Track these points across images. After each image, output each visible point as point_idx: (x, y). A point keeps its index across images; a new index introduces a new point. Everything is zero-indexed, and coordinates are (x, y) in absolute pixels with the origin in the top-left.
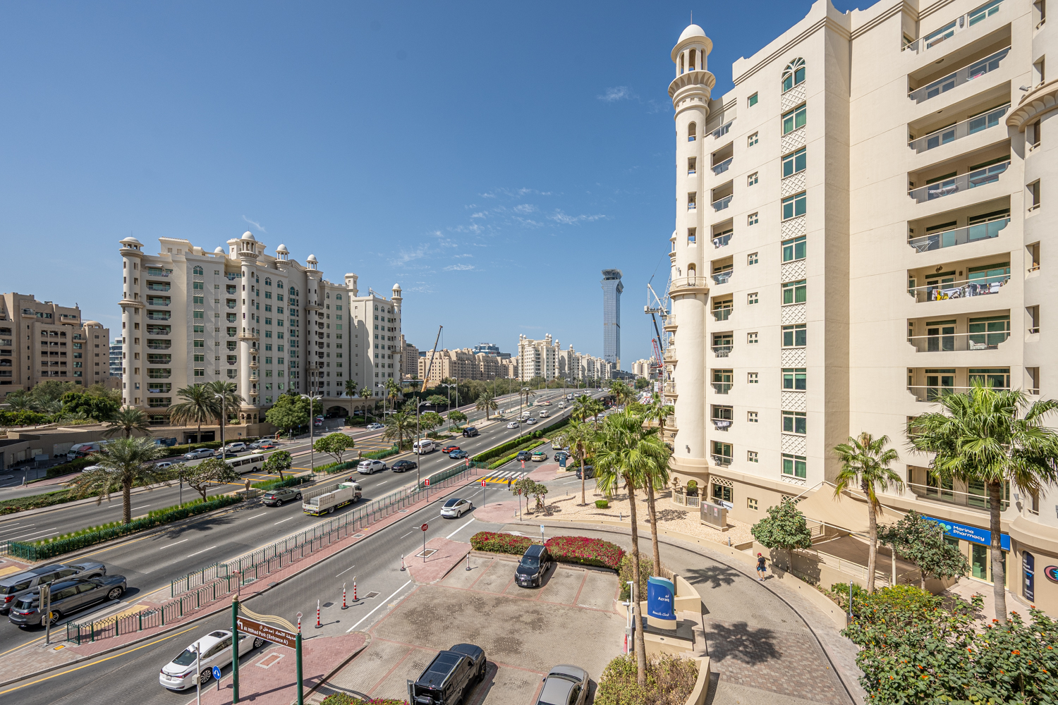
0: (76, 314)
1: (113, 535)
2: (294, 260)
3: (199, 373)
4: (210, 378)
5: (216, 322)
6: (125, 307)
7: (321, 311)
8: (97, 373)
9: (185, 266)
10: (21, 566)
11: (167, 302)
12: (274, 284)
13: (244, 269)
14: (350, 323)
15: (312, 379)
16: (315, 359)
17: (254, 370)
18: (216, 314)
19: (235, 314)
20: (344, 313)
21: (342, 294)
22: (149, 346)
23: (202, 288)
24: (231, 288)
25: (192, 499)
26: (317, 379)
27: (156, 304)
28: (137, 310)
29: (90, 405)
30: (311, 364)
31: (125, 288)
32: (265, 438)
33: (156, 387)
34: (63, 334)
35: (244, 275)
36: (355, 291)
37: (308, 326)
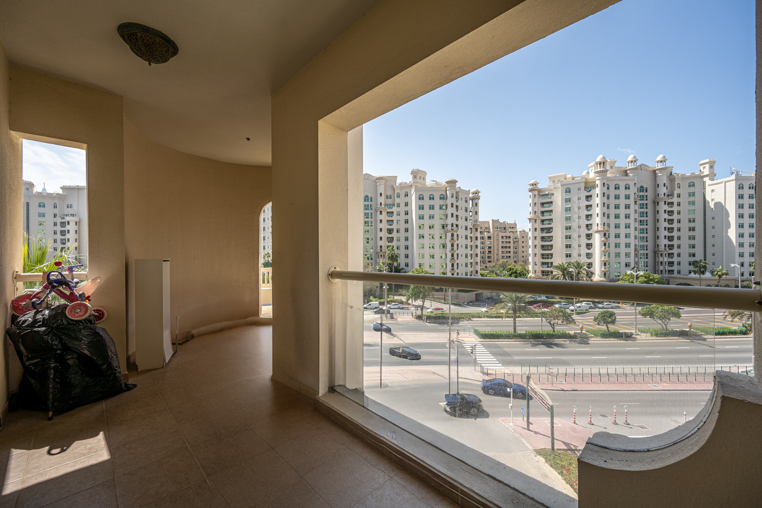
0: (513, 226)
1: (508, 337)
2: (643, 164)
3: (568, 256)
4: (573, 260)
5: (579, 222)
6: (530, 220)
7: (670, 201)
8: (523, 257)
9: (560, 190)
11: (551, 214)
12: (622, 188)
13: (598, 182)
14: (705, 206)
15: (661, 259)
16: (663, 242)
17: (605, 253)
18: (578, 217)
19: (591, 215)
20: (698, 199)
21: (695, 183)
22: (542, 241)
23: (570, 201)
24: (588, 197)
25: (548, 330)
26: (666, 259)
27: (546, 216)
28: (536, 220)
29: (517, 274)
30: (660, 247)
31: (530, 209)
33: (545, 264)
34: (509, 237)
35: (597, 187)
36: (712, 176)
37: (657, 215)
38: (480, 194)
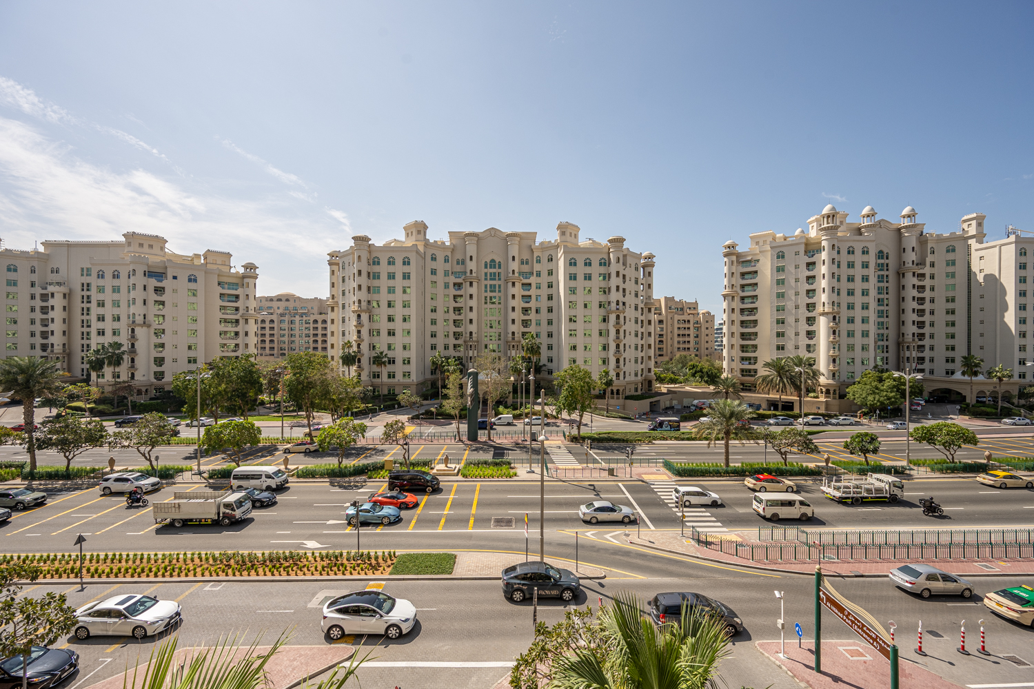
0: (695, 306)
1: (717, 473)
2: (883, 220)
3: (781, 348)
4: (790, 353)
5: (796, 300)
6: (725, 296)
7: (921, 271)
9: (769, 254)
10: (668, 477)
11: (755, 288)
12: (858, 252)
13: (824, 243)
14: (969, 280)
15: (907, 354)
16: (911, 329)
17: (834, 345)
18: (796, 293)
19: (815, 290)
20: (960, 269)
21: (956, 246)
22: (742, 327)
23: (783, 270)
24: (810, 265)
25: (774, 461)
26: (914, 354)
27: (748, 291)
28: (733, 297)
30: (906, 336)
31: (726, 281)
32: (846, 415)
33: (746, 360)
34: (689, 321)
35: (824, 250)
36: (980, 237)
37: (902, 292)
38: (654, 260)
